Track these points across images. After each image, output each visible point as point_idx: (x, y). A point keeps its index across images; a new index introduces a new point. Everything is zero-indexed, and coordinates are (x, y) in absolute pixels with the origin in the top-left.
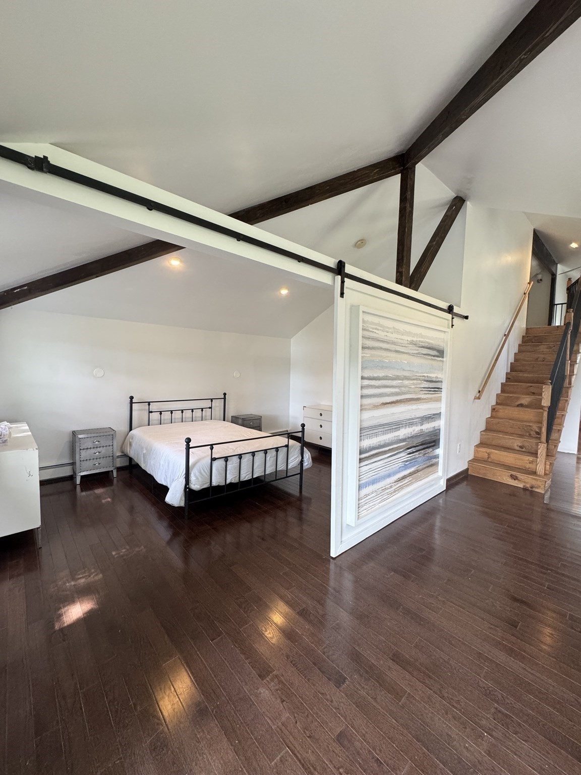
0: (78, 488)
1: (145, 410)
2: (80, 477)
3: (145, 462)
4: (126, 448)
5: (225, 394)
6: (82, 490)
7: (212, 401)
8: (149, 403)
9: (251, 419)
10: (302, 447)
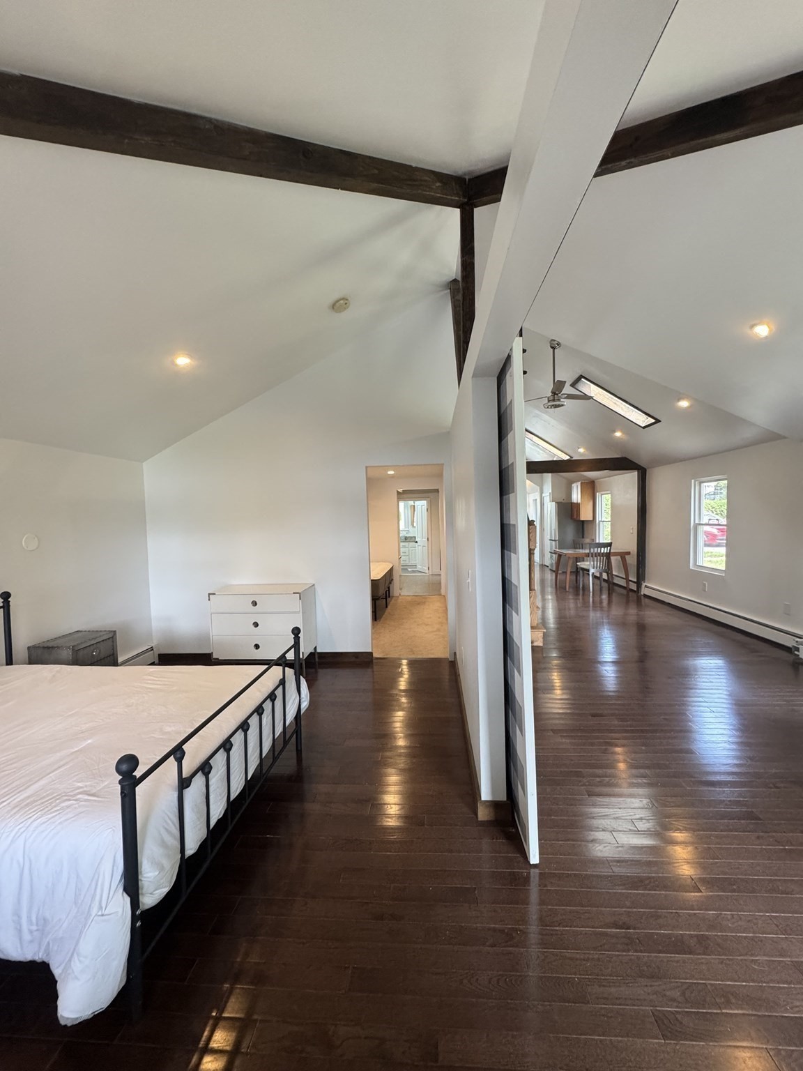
5: (6, 596)
9: (93, 642)
10: (298, 674)
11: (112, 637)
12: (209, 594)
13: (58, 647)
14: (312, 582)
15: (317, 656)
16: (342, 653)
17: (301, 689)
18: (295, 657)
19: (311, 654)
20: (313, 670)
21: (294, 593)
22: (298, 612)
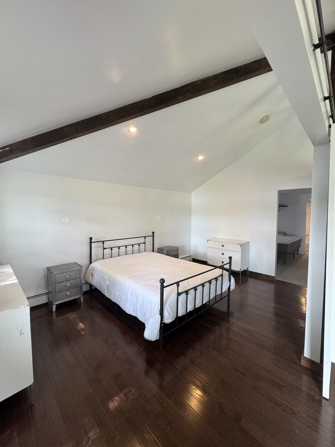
0: (54, 314)
1: (100, 247)
2: (55, 305)
3: (108, 291)
4: (88, 278)
5: (153, 233)
6: (57, 317)
7: (145, 238)
8: (103, 242)
9: (172, 250)
10: (230, 274)
11: (177, 249)
12: (208, 240)
13: (164, 249)
14: (248, 241)
15: (248, 272)
16: (260, 274)
17: (231, 281)
18: (229, 268)
19: (245, 270)
20: (246, 278)
21: (238, 244)
22: (240, 252)
